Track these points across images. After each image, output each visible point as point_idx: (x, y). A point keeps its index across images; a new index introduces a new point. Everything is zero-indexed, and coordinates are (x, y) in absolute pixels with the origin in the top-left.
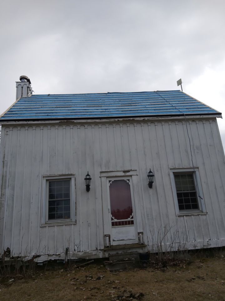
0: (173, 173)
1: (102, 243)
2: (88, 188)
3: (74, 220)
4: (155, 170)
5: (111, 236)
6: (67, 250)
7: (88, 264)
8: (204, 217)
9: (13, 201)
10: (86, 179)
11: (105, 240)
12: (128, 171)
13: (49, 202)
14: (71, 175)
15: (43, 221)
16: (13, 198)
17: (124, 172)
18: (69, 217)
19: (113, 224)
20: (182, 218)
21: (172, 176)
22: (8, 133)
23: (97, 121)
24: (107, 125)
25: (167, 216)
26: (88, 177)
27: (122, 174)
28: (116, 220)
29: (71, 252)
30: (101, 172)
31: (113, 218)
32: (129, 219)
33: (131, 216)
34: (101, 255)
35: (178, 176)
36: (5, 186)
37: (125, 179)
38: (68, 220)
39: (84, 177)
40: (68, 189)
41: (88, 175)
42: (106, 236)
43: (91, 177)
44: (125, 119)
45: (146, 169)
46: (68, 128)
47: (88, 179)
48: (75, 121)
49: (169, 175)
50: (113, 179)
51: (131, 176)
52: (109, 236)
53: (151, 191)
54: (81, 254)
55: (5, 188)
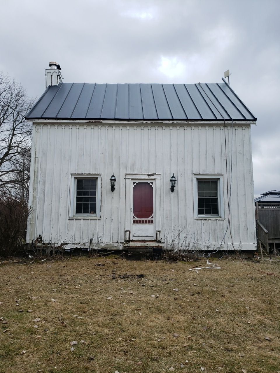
0: (197, 178)
1: (123, 237)
2: (113, 188)
3: (98, 216)
4: (179, 174)
5: (131, 232)
6: (91, 240)
7: (109, 254)
8: (222, 222)
9: (44, 195)
10: (111, 180)
11: (125, 235)
12: (152, 175)
13: (77, 198)
14: (98, 175)
15: (71, 215)
16: (44, 193)
17: (149, 175)
18: (95, 212)
19: (134, 222)
20: (199, 221)
21: (195, 182)
22: (39, 131)
23: (125, 122)
24: (135, 128)
25: (186, 219)
26: (113, 178)
27: (147, 177)
28: (137, 219)
29: (95, 243)
30: (127, 174)
31: (135, 216)
32: (149, 219)
33: (151, 216)
34: (121, 247)
35: (201, 182)
36: (37, 181)
37: (149, 182)
38: (93, 215)
39: (110, 178)
40: (95, 188)
41: (113, 176)
42: (126, 231)
43: (116, 178)
44: (154, 122)
45: (170, 173)
46: (96, 128)
47: (113, 180)
48: (103, 122)
49: (192, 180)
50: (137, 182)
51: (155, 179)
52: (130, 232)
53: (172, 194)
54: (103, 245)
55: (37, 183)
